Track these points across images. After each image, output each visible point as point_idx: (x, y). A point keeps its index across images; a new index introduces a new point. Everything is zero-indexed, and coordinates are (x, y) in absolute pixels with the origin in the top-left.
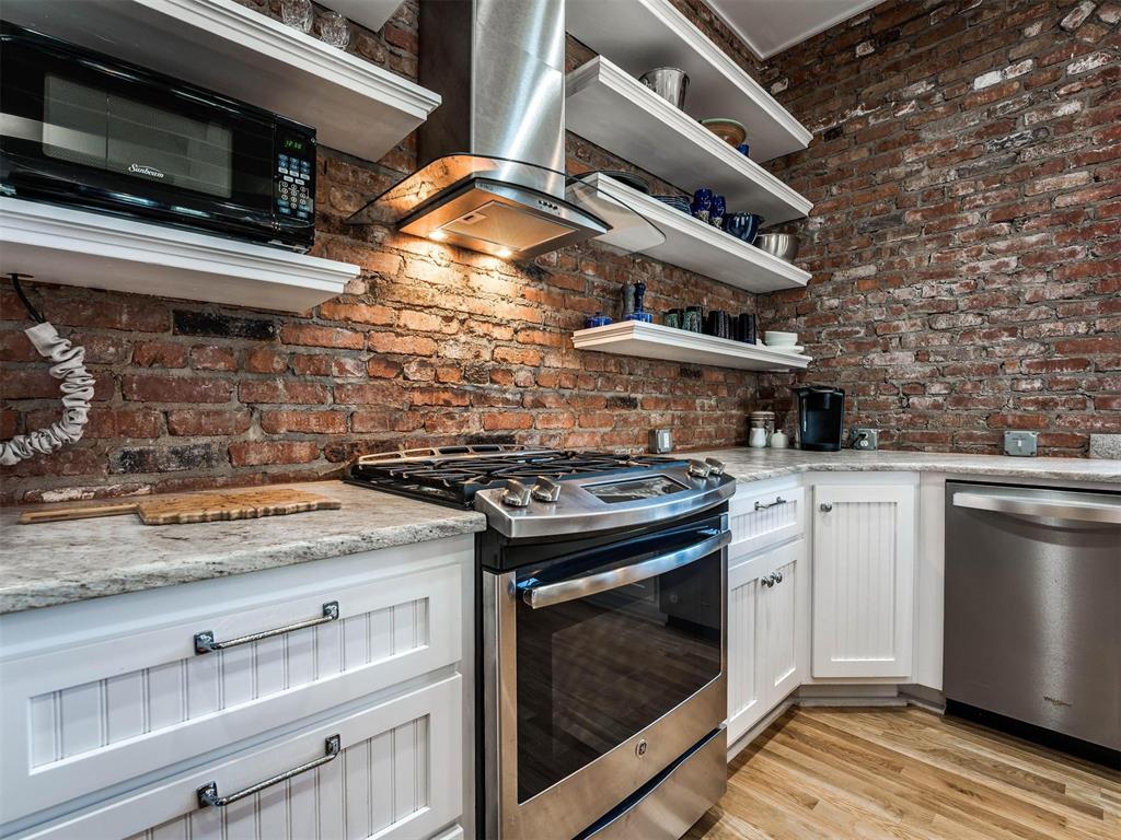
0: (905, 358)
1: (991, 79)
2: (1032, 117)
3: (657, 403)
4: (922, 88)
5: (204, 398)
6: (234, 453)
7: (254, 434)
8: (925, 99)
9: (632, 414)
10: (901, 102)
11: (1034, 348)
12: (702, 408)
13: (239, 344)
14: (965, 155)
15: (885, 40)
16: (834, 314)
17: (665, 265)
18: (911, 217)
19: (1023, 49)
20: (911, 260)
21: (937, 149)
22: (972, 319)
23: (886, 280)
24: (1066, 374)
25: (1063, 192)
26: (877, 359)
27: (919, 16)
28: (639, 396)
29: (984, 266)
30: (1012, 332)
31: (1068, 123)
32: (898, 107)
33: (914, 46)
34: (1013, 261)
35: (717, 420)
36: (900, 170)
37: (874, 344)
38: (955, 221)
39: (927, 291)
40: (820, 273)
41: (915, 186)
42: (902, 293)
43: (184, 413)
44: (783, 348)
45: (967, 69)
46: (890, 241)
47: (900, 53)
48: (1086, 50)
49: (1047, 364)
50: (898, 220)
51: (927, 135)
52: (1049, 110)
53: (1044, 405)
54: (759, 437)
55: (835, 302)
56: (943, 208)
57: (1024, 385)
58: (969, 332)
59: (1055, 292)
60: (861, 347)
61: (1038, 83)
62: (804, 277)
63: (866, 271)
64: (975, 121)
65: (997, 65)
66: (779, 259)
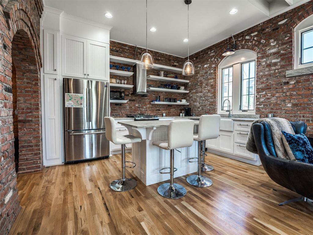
0: (198, 103)
1: (205, 66)
2: (209, 72)
3: (164, 110)
4: (200, 66)
5: (117, 110)
6: (119, 115)
7: (120, 113)
8: (200, 67)
9: (160, 111)
10: (198, 67)
11: (209, 103)
12: (172, 110)
13: (119, 106)
14: (203, 76)
15: (197, 58)
16: (192, 97)
17: (165, 92)
18: (199, 84)
19: (208, 62)
20: (199, 90)
21: (201, 75)
22: (204, 99)
23: (196, 92)
24: (211, 106)
25: (212, 82)
26: (195, 104)
27: (199, 56)
28: (161, 109)
29: (205, 91)
30: (207, 100)
31: (212, 73)
32: (198, 68)
33: (199, 60)
34: (207, 91)
35: (175, 112)
36: (198, 77)
37: (195, 101)
38: (202, 85)
39: (200, 94)
40: (190, 91)
41: (199, 79)
42: (198, 94)
43: (116, 112)
44: (184, 102)
45: (204, 64)
46: (197, 87)
47: (198, 60)
48: (214, 64)
49: (210, 105)
50: (197, 84)
51: (200, 72)
52: (210, 71)
53: (210, 110)
54: (181, 114)
55: (191, 95)
56: (202, 83)
57: (208, 108)
58: (204, 100)
59: (211, 95)
60: (194, 102)
61: (210, 67)
62: (188, 92)
63: (194, 91)
64: (204, 71)
65: (206, 64)
66: (182, 90)
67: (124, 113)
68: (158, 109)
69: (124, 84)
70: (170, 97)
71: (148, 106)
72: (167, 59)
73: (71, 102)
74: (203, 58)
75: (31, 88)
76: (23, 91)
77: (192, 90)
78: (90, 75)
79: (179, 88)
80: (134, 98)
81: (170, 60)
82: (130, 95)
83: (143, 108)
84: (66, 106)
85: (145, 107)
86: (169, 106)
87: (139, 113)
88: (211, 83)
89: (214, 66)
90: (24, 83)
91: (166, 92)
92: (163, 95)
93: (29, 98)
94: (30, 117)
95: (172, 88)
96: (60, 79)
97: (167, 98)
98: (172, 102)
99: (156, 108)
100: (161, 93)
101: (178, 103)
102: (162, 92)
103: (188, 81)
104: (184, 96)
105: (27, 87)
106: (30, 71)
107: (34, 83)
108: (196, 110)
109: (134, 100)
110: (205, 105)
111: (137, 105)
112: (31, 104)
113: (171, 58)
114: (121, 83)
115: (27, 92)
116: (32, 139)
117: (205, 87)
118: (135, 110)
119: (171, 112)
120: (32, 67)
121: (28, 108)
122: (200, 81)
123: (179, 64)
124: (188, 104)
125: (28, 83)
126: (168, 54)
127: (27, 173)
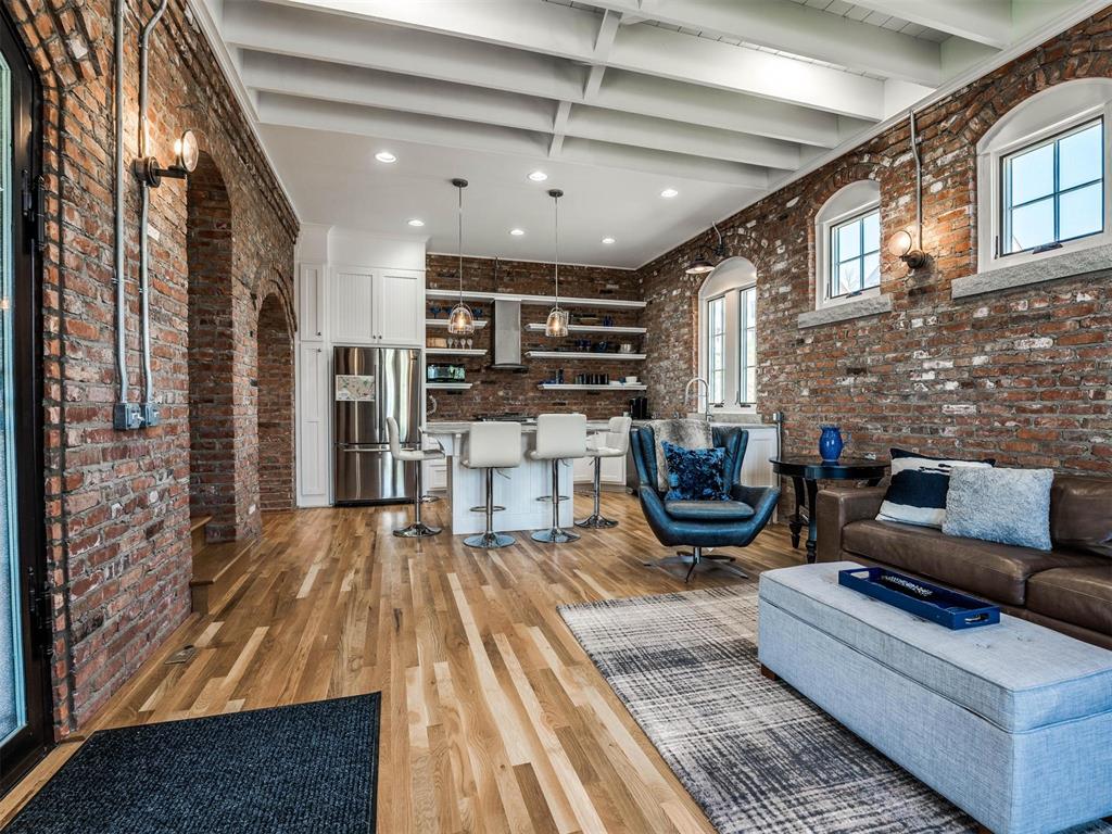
0: (663, 386)
1: (674, 293)
2: (681, 308)
3: (575, 404)
4: (664, 291)
5: (451, 405)
6: (456, 415)
7: (459, 411)
8: (665, 295)
9: (564, 407)
10: (662, 295)
11: (681, 385)
12: (600, 405)
13: (457, 395)
14: (671, 317)
15: (659, 271)
16: (652, 369)
18: (663, 337)
19: (679, 285)
20: (663, 352)
21: (667, 314)
22: (672, 374)
23: (660, 359)
25: (685, 334)
26: (658, 387)
27: (663, 266)
28: (567, 402)
29: (674, 356)
30: (678, 379)
31: (685, 312)
32: (661, 297)
33: (664, 276)
34: (678, 355)
35: (610, 409)
36: (661, 320)
37: (657, 381)
38: (670, 340)
39: (666, 364)
40: (649, 353)
41: (664, 326)
42: (662, 364)
43: (449, 408)
44: (631, 382)
45: (672, 287)
46: (660, 345)
47: (662, 278)
48: (688, 288)
51: (666, 309)
52: (683, 307)
55: (651, 365)
56: (668, 336)
57: (680, 398)
58: (672, 379)
59: (684, 367)
60: (656, 383)
61: (682, 296)
62: (643, 357)
63: (656, 355)
64: (673, 306)
65: (676, 288)
66: (626, 353)
67: (467, 411)
68: (558, 401)
69: (467, 346)
70: (591, 370)
71: (532, 394)
72: (583, 278)
73: (345, 391)
74: (670, 271)
75: (278, 368)
76: (267, 375)
77: (652, 351)
78: (384, 338)
79: (617, 350)
80: (493, 377)
81: (592, 280)
82: (483, 371)
83: (516, 399)
84: (337, 399)
85: (521, 397)
86: (590, 392)
87: (507, 411)
88: (686, 337)
89: (688, 294)
90: (269, 361)
91: (580, 360)
92: (571, 368)
93: (276, 386)
94: (276, 417)
95: (595, 349)
96: (328, 348)
97: (582, 376)
98: (597, 383)
99: (553, 398)
100: (568, 362)
101: (615, 385)
102: (569, 360)
103: (644, 330)
104: (635, 368)
105: (272, 369)
106: (278, 341)
107: (283, 360)
108: (658, 404)
109: (493, 382)
110: (675, 392)
111: (501, 393)
112: (278, 396)
113: (595, 275)
114: (460, 346)
115: (272, 375)
116: (278, 455)
117: (675, 347)
118: (497, 404)
119: (597, 409)
120: (280, 335)
121: (274, 404)
122: (667, 329)
123: (621, 287)
124: (644, 387)
125: (274, 361)
126: (586, 266)
127: (269, 511)
